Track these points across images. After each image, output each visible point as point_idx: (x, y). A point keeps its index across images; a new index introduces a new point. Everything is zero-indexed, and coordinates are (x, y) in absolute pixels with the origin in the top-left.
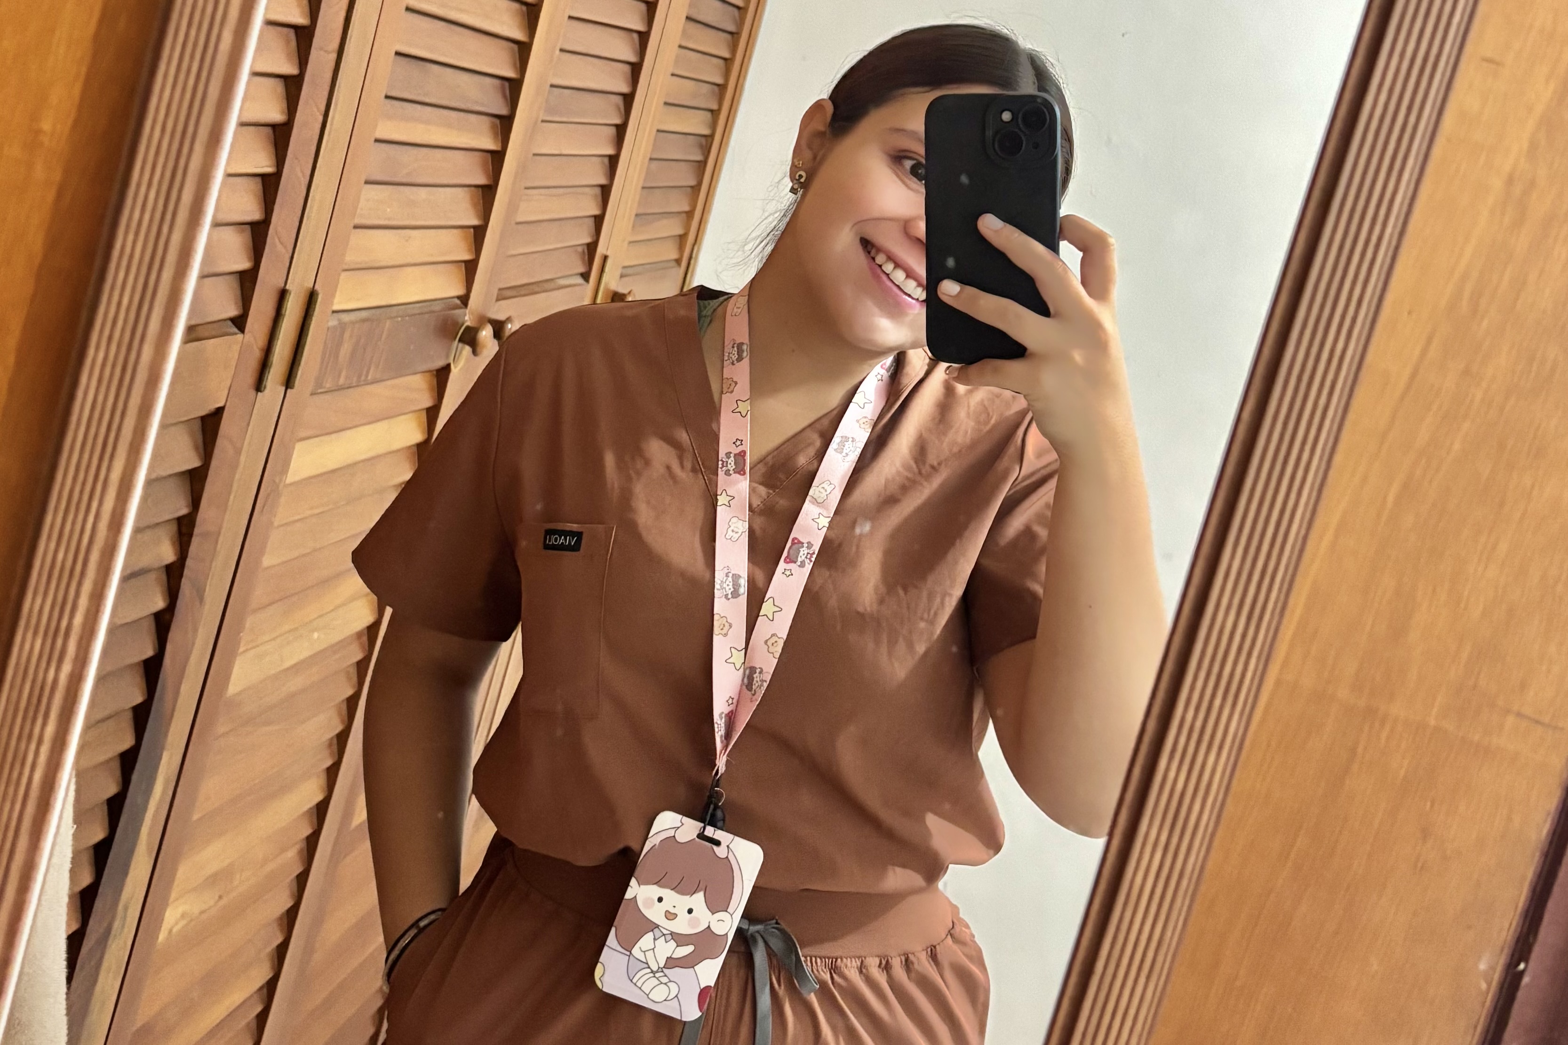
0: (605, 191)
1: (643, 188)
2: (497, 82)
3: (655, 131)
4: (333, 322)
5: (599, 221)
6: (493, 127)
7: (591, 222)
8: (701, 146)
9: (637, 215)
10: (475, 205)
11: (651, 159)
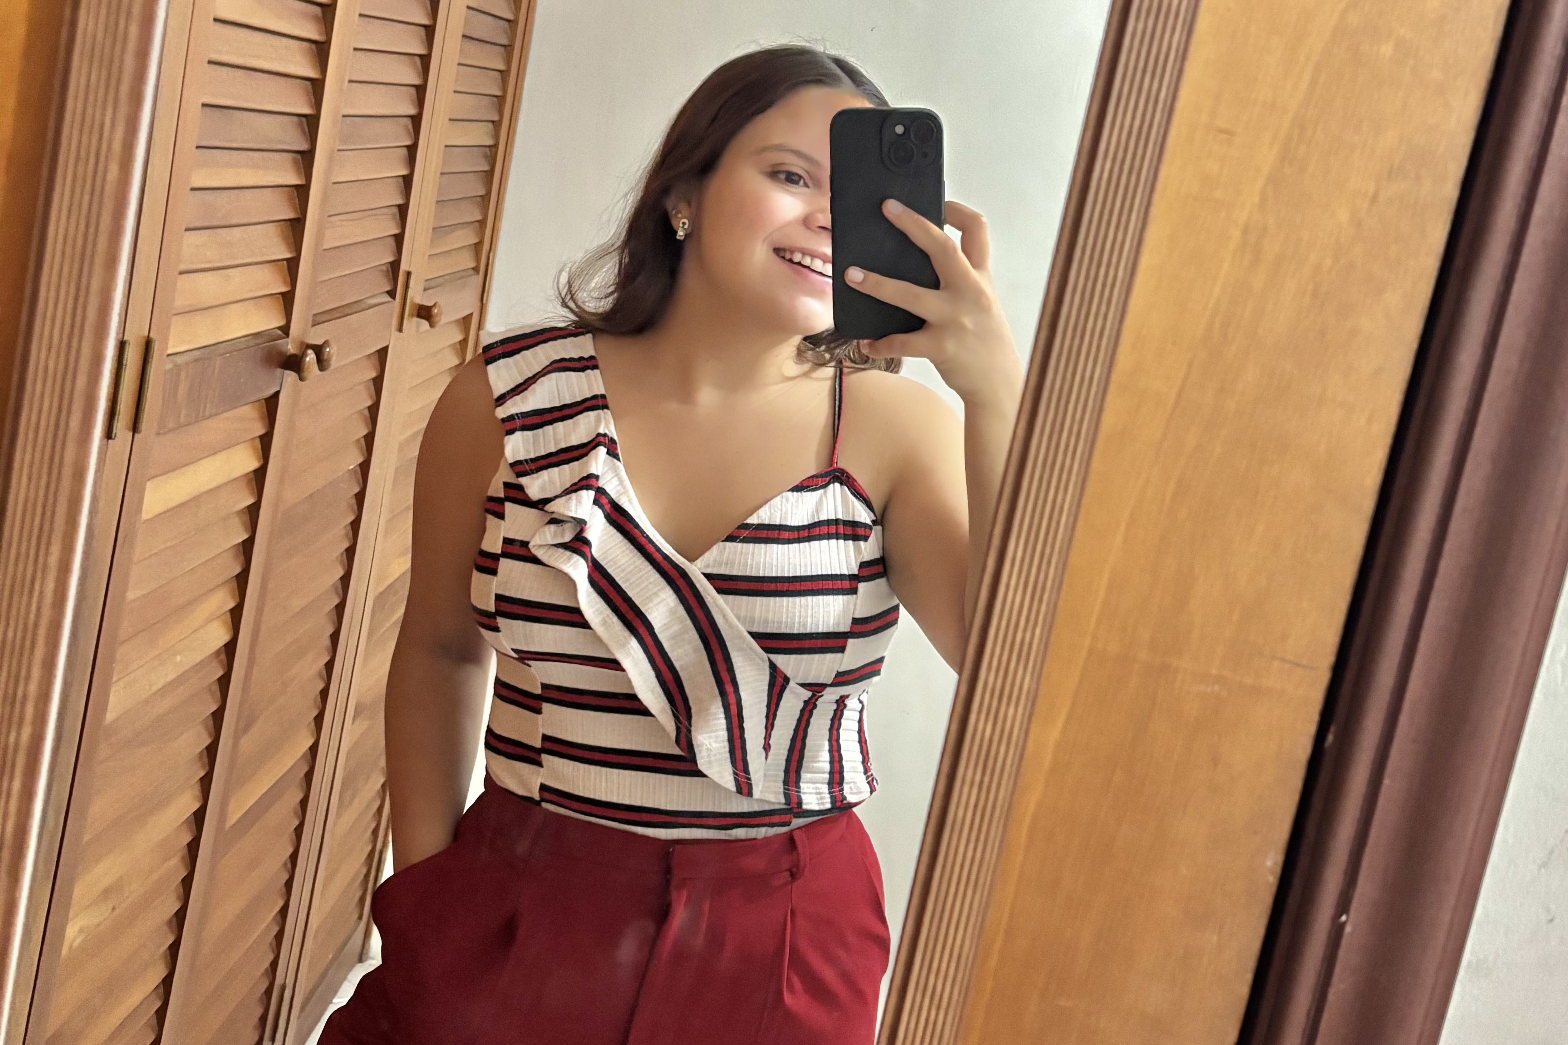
0: (403, 210)
1: (438, 202)
2: (295, 119)
3: (443, 148)
4: (169, 366)
5: (399, 239)
6: (295, 162)
7: (392, 242)
8: (486, 156)
9: (434, 229)
10: (285, 238)
11: (442, 174)
